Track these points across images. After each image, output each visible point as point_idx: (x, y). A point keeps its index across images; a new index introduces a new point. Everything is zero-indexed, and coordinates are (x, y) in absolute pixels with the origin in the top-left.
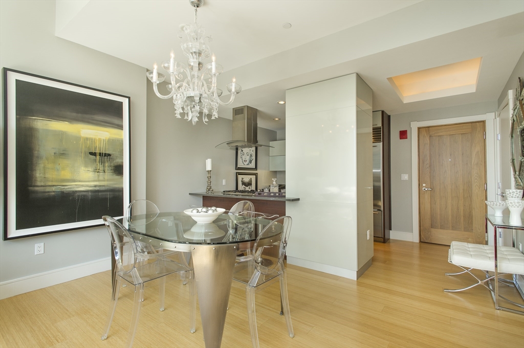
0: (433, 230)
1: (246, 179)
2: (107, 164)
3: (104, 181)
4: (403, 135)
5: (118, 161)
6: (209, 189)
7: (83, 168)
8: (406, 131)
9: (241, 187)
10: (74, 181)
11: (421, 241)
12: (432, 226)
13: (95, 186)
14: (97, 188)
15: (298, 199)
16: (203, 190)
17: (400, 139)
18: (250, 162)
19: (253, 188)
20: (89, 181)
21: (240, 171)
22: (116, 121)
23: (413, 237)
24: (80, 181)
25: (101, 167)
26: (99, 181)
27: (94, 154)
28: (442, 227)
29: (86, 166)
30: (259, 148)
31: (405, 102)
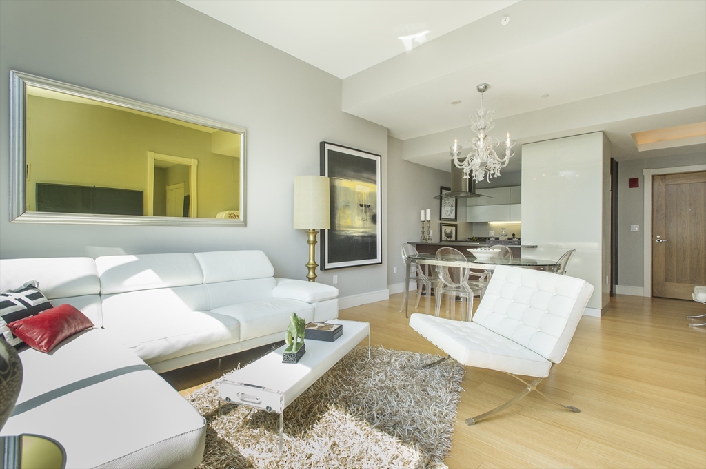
0: (668, 283)
1: (448, 229)
2: (368, 214)
3: (367, 228)
4: (634, 183)
5: (374, 211)
6: (423, 238)
7: (357, 217)
8: (638, 179)
9: (444, 238)
10: (353, 228)
11: (653, 296)
12: (667, 280)
13: (363, 232)
14: (363, 234)
15: (536, 247)
16: (418, 241)
17: (630, 187)
18: (451, 212)
19: (454, 239)
20: (359, 228)
21: (443, 222)
22: (373, 177)
23: (645, 291)
24: (356, 228)
25: (365, 216)
26: (364, 228)
27: (361, 205)
28: (679, 281)
29: (358, 216)
30: (458, 200)
31: (640, 151)
